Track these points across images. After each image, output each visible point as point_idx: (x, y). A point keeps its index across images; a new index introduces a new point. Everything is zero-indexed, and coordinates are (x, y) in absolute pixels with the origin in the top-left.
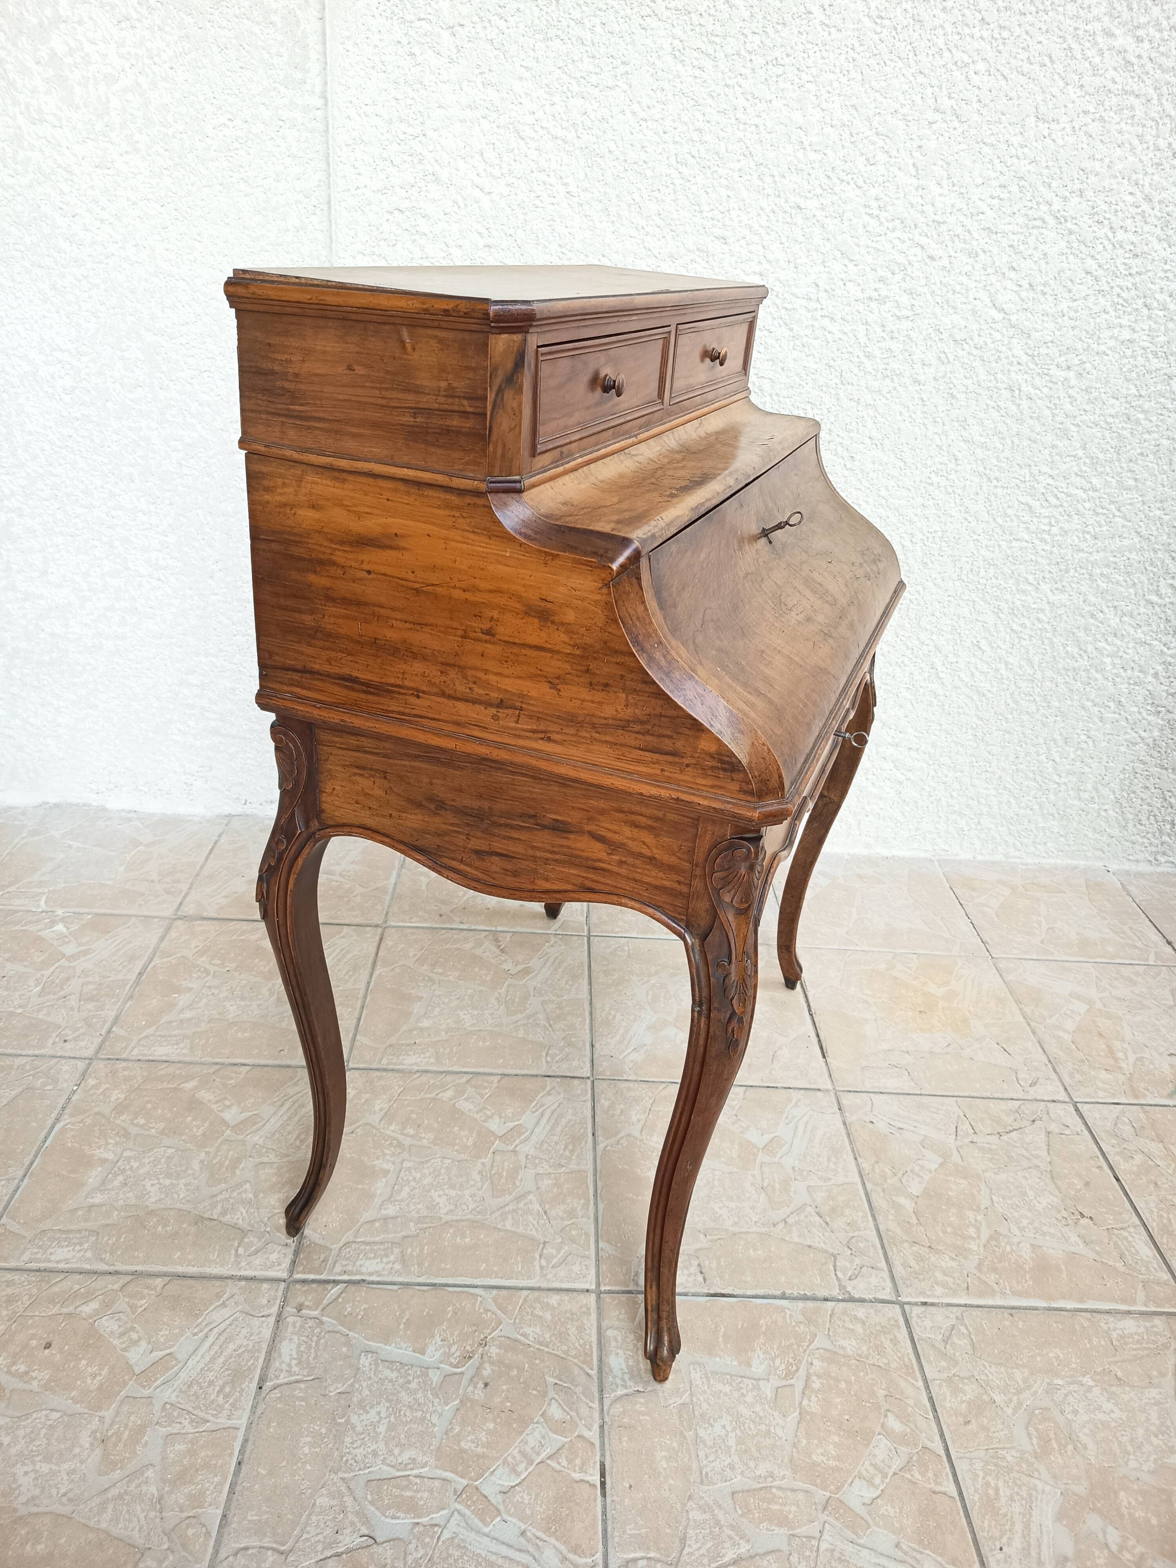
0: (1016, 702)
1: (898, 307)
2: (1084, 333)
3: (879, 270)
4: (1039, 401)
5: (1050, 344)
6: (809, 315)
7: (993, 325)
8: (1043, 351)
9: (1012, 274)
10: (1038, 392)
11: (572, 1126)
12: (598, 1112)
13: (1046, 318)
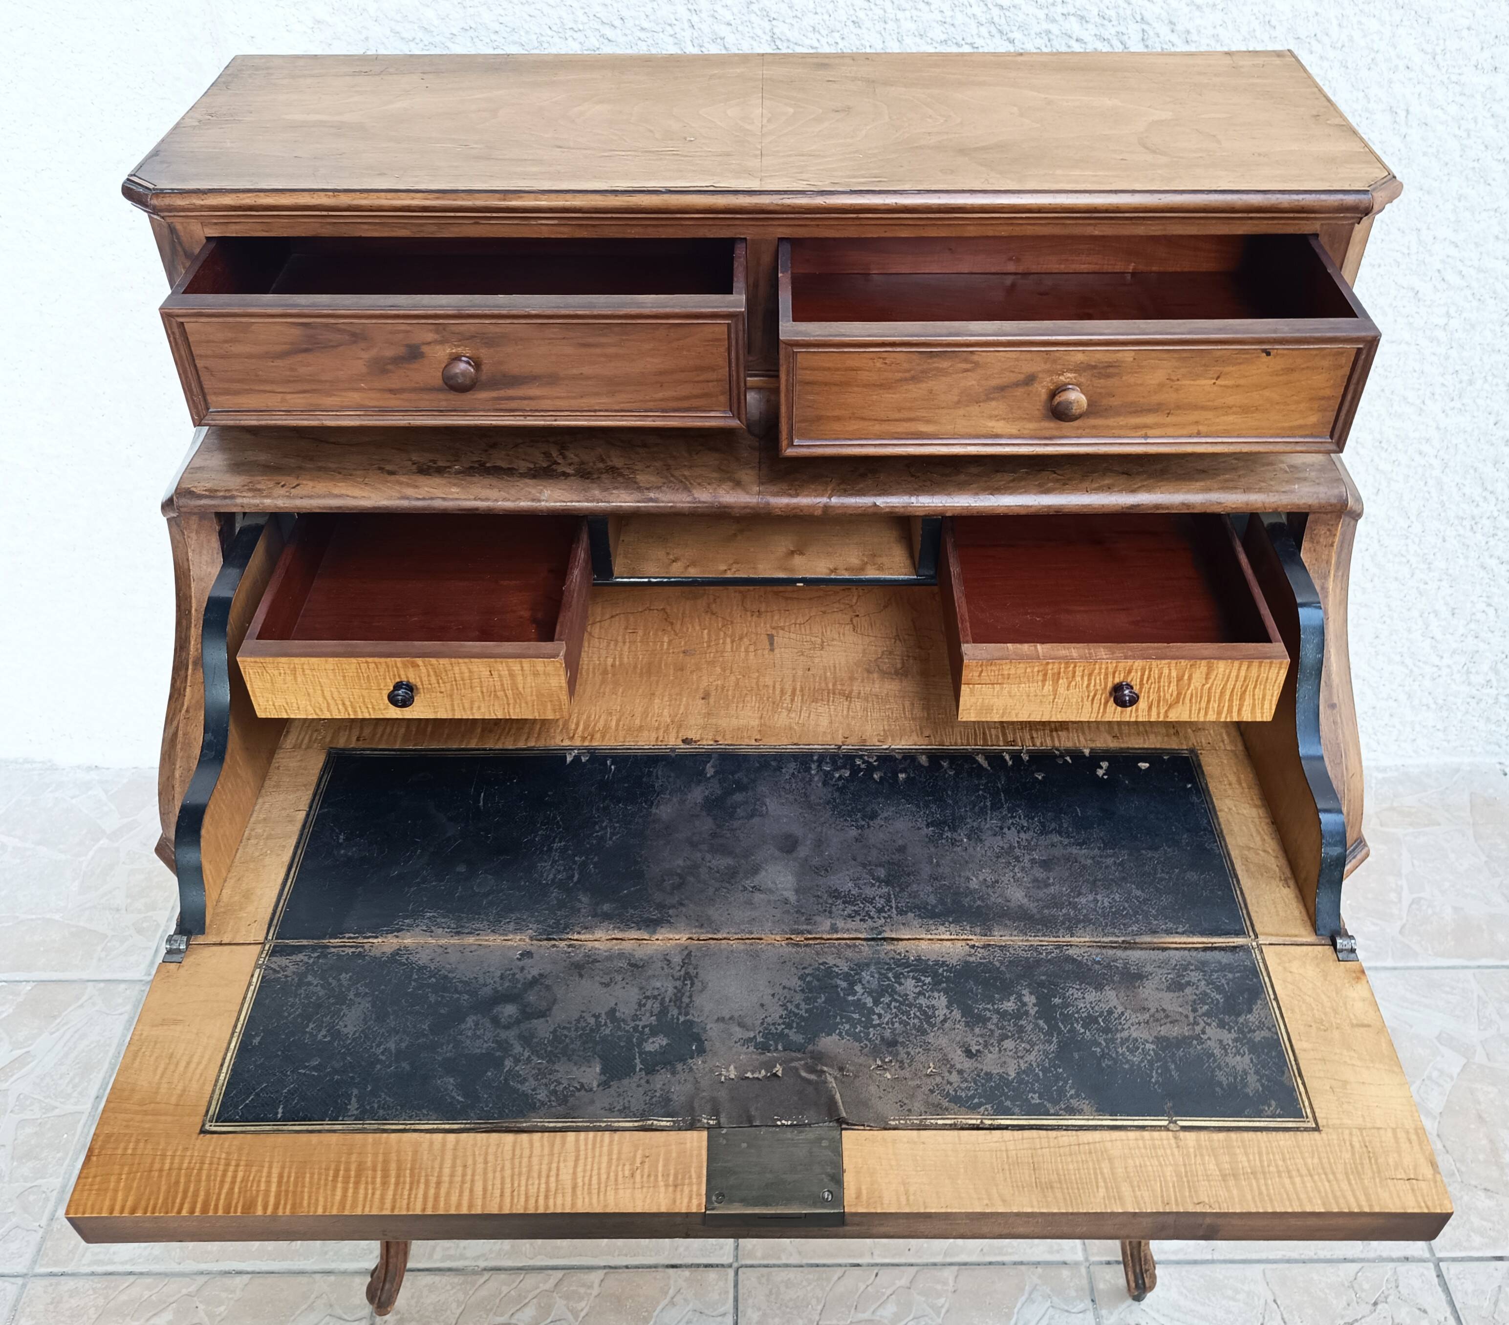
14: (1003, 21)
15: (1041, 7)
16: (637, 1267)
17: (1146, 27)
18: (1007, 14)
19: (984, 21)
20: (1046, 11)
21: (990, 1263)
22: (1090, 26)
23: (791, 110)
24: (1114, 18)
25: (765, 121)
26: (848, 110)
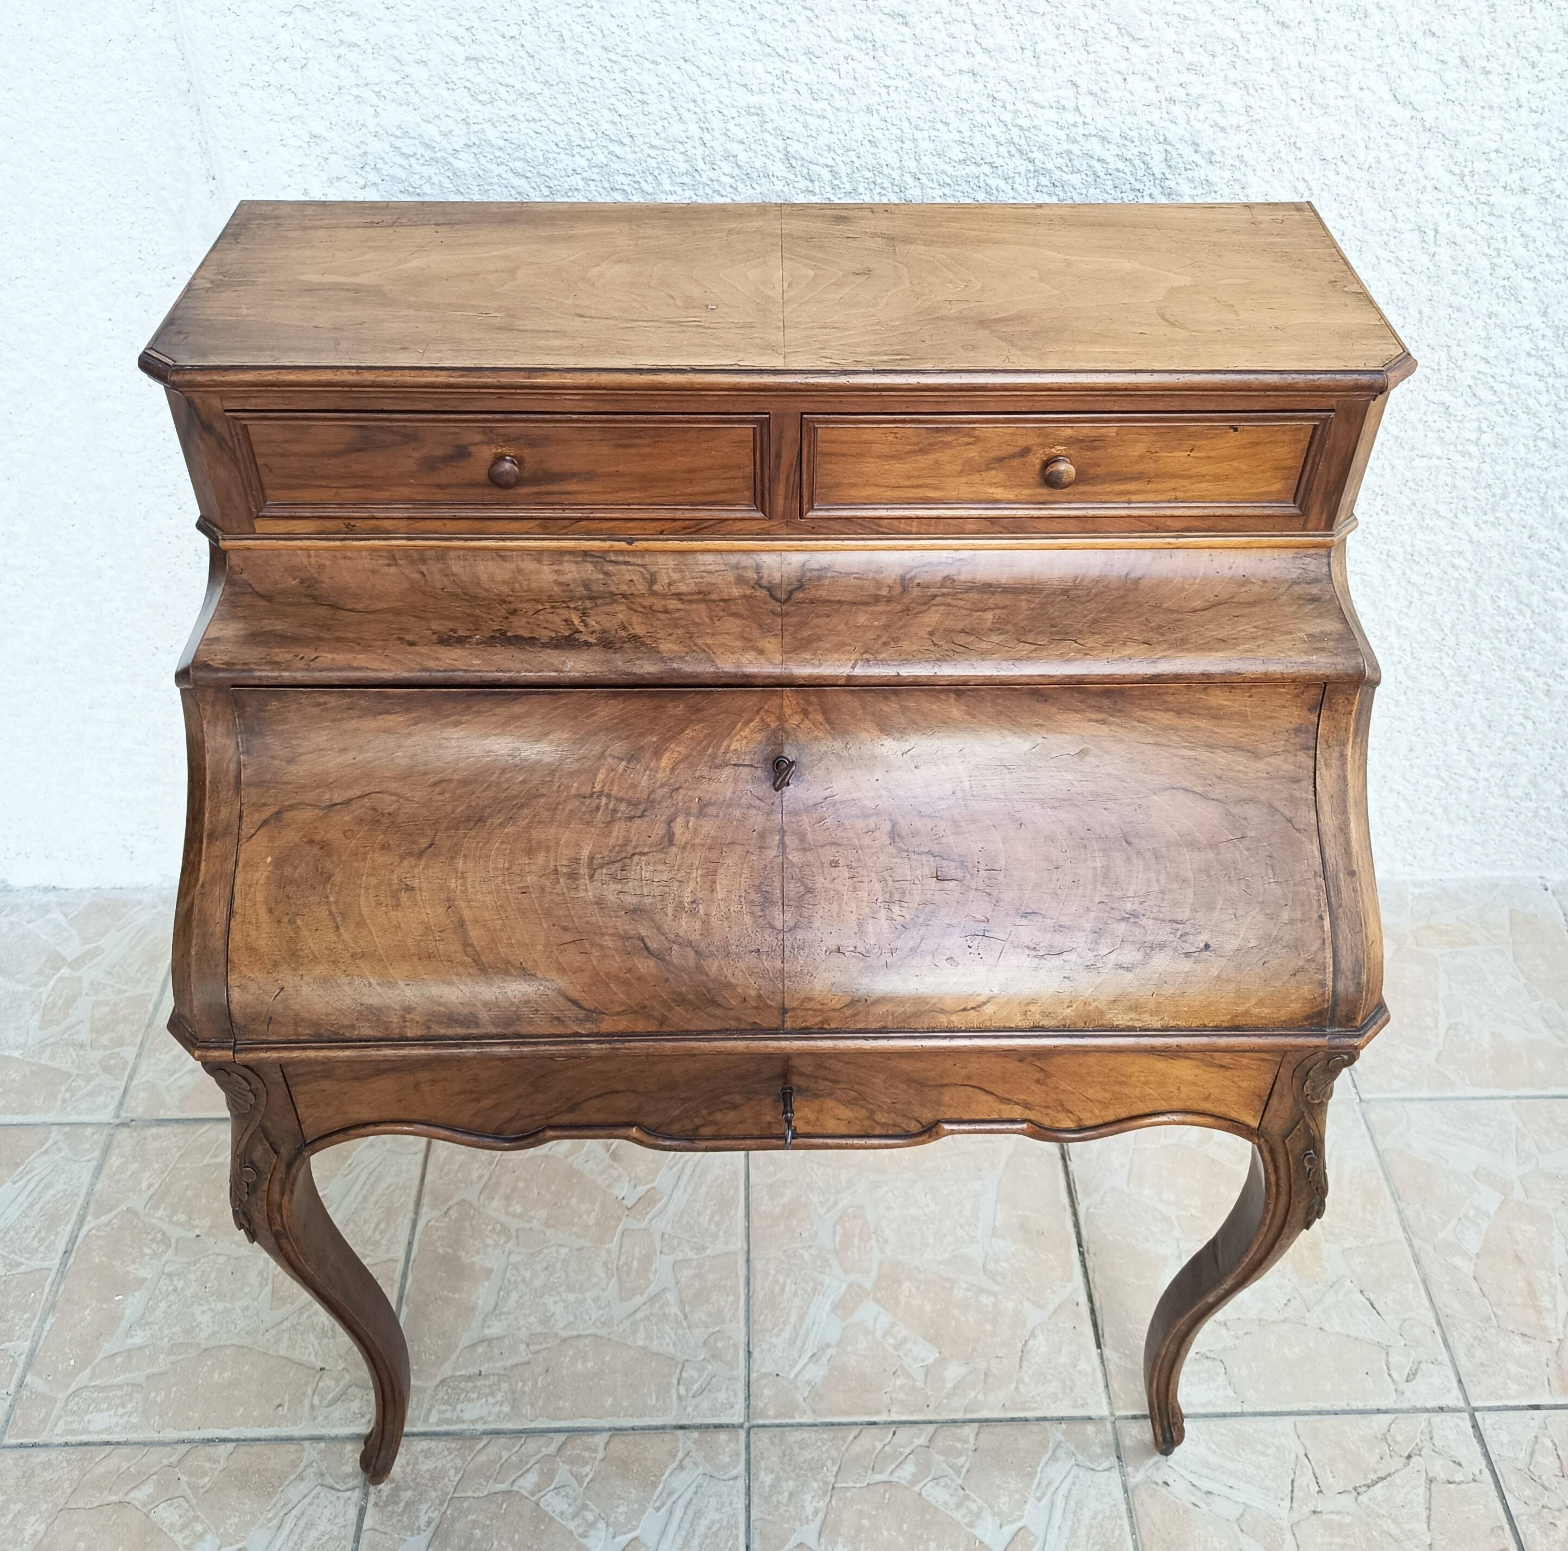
0: (1413, 679)
1: (1222, 111)
2: (1556, 133)
3: (1187, 52)
4: (1469, 247)
5: (1493, 155)
6: (1062, 135)
7: (1393, 131)
8: (1480, 166)
9: (1430, 44)
10: (1468, 231)
11: (716, 1534)
12: (755, 1499)
13: (1487, 113)
14: (1023, 141)
15: (1062, 128)
16: (643, 1428)
17: (1169, 148)
18: (1027, 134)
19: (1003, 140)
20: (1067, 132)
21: (1013, 1419)
22: (1111, 147)
23: (811, 273)
24: (1136, 140)
25: (786, 285)
26: (868, 272)
